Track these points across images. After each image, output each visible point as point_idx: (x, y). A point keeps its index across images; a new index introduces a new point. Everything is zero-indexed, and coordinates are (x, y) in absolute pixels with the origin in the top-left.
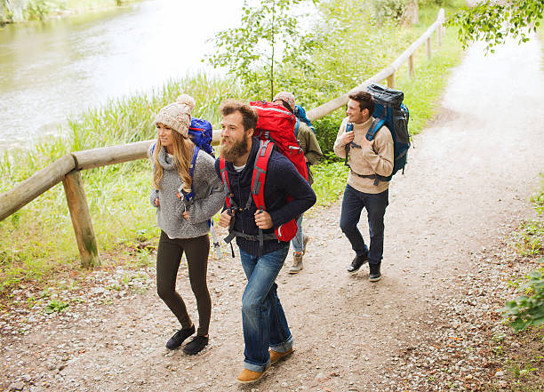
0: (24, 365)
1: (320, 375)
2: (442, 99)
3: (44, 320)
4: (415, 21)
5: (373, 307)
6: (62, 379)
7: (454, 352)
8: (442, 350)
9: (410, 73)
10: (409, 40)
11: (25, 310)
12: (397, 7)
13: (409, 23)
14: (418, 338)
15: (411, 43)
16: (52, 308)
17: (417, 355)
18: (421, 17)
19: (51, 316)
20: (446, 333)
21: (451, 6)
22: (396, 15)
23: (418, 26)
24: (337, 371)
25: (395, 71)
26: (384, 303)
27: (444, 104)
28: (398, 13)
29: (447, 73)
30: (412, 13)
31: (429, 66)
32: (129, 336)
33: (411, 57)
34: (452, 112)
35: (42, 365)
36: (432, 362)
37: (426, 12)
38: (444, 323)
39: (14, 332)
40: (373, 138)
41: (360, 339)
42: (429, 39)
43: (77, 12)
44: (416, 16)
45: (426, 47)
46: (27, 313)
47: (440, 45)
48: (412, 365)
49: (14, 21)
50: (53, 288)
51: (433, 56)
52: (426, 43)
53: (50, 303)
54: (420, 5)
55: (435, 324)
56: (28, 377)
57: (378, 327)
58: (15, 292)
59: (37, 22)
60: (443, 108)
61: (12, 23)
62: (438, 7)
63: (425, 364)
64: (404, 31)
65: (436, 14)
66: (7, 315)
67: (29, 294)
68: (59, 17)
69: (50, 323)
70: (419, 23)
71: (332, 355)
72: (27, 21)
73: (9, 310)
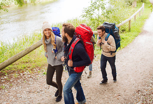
0: (39, 87)
1: (115, 95)
2: (143, 28)
3: (43, 77)
4: (135, 6)
5: (128, 80)
6: (49, 91)
7: (151, 92)
8: (148, 91)
9: (135, 20)
10: (134, 11)
11: (38, 74)
12: (131, 2)
13: (134, 7)
14: (141, 88)
15: (135, 12)
16: (44, 74)
17: (141, 92)
18: (137, 5)
19: (44, 76)
20: (148, 87)
21: (145, 3)
22: (130, 4)
23: (136, 8)
24: (120, 94)
25: (131, 19)
26: (131, 79)
27: (144, 29)
28: (131, 4)
29: (145, 21)
30: (135, 4)
31: (140, 19)
32: (64, 82)
33: (135, 16)
34: (146, 31)
35: (44, 87)
36: (145, 94)
37: (139, 4)
38: (148, 85)
39: (36, 79)
40: (107, 40)
41: (125, 87)
42: (140, 11)
43: (43, 1)
44: (136, 5)
45: (139, 13)
46: (38, 75)
47: (143, 13)
48: (140, 94)
49: (27, 3)
50: (44, 69)
51: (141, 16)
52: (139, 12)
53: (44, 72)
54: (137, 2)
55: (145, 85)
56: (41, 90)
57: (130, 85)
58: (35, 69)
59: (33, 3)
60: (144, 30)
61: (26, 3)
62: (142, 3)
63: (144, 94)
64: (132, 9)
65: (142, 5)
66: (33, 74)
67: (38, 70)
68: (38, 2)
69: (44, 77)
70: (137, 7)
71: (118, 90)
72: (30, 3)
73: (34, 74)
